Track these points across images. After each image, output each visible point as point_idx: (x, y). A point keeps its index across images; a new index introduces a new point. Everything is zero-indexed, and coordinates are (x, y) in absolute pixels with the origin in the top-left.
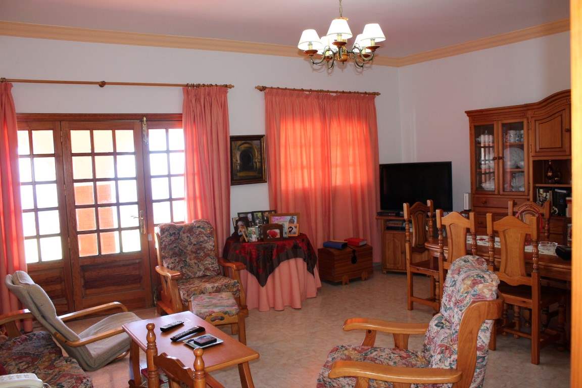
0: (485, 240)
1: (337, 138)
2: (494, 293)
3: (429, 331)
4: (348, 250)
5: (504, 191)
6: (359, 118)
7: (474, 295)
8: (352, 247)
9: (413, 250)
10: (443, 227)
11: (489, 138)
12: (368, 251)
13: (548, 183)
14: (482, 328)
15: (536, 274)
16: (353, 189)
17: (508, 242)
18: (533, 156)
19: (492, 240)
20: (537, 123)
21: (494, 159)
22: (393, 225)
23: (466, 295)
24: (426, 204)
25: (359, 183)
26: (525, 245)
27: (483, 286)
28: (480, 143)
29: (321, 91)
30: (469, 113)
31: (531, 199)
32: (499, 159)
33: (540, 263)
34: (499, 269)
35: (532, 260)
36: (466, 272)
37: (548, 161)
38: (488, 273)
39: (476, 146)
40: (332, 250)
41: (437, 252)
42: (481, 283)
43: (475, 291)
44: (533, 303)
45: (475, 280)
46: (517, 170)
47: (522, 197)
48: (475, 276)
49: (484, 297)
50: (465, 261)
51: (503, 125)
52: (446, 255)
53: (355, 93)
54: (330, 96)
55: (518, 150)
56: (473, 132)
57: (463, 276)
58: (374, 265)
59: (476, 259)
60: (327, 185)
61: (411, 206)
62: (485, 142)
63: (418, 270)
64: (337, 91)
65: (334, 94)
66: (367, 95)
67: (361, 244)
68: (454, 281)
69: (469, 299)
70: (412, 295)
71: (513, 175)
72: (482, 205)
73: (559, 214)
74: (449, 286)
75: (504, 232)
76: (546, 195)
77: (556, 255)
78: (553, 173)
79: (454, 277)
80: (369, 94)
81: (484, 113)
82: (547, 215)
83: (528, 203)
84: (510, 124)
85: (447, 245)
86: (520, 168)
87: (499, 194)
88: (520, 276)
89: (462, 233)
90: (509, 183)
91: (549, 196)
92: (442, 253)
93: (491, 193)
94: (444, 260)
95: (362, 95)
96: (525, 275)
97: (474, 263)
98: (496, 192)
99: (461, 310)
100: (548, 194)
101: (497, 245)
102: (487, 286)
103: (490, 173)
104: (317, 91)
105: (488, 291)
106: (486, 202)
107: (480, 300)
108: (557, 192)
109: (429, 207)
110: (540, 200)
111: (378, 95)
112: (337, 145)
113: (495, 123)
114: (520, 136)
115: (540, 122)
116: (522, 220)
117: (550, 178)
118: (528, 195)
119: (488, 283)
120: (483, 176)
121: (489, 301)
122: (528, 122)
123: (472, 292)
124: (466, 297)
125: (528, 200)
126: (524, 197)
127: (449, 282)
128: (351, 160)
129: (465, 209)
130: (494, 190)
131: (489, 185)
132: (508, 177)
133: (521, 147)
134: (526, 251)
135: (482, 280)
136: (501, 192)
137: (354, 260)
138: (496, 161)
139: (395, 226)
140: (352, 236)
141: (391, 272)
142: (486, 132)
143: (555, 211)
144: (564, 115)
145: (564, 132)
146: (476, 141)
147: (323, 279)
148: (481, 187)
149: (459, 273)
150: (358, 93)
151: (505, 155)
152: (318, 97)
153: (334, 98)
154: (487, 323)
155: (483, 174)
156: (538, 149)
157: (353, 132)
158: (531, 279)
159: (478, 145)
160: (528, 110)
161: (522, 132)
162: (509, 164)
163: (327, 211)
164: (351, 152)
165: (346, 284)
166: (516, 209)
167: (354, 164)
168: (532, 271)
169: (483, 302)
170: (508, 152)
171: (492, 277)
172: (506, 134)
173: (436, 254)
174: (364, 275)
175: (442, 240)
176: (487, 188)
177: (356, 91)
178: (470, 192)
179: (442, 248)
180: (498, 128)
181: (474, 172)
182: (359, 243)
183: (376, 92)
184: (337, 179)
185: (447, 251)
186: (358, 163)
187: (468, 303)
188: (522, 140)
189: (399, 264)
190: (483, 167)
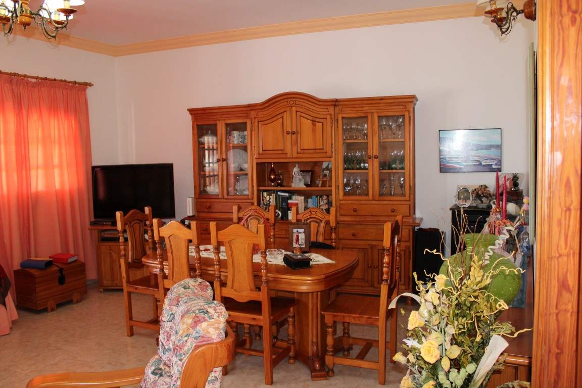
0: (209, 250)
1: (38, 133)
2: (222, 332)
3: (145, 380)
4: (54, 268)
5: (228, 194)
6: (67, 111)
7: (196, 338)
8: (58, 264)
9: (129, 266)
10: (162, 239)
11: (213, 139)
12: (80, 268)
13: (272, 186)
14: (210, 379)
15: (266, 288)
16: (60, 196)
17: (234, 254)
18: (256, 159)
19: (217, 250)
20: (260, 124)
21: (218, 161)
22: (109, 236)
23: (186, 338)
24: (143, 211)
25: (67, 187)
26: (253, 254)
27: (208, 325)
28: (203, 144)
29: (15, 75)
30: (192, 111)
31: (256, 203)
32: (223, 161)
33: (269, 275)
34: (226, 284)
35: (261, 272)
36: (186, 302)
37: (271, 163)
38: (213, 305)
39: (199, 147)
40: (32, 271)
41: (156, 268)
42: (205, 321)
43: (197, 332)
44: (263, 319)
45: (197, 317)
46: (241, 173)
47: (246, 201)
48: (197, 312)
49: (210, 338)
50: (185, 288)
51: (227, 125)
52: (166, 271)
53: (61, 81)
54: (29, 83)
55: (242, 152)
56: (196, 131)
57: (182, 308)
58: (88, 283)
59: (198, 283)
60: (25, 192)
61: (125, 215)
62: (209, 143)
63: (136, 289)
64: (38, 77)
65: (34, 80)
66: (77, 85)
67: (70, 260)
68: (172, 314)
69: (190, 345)
70: (131, 319)
71: (237, 177)
72: (206, 210)
73: (282, 217)
74: (166, 320)
75: (230, 242)
76: (270, 199)
77: (283, 264)
78: (275, 175)
79: (171, 309)
80: (80, 84)
81: (207, 112)
82: (272, 220)
83: (253, 207)
84: (233, 124)
85: (167, 260)
86: (243, 170)
87: (224, 199)
88: (249, 291)
89: (183, 245)
90: (233, 186)
91: (272, 199)
92: (162, 270)
93: (215, 197)
94: (165, 277)
95: (71, 84)
96: (254, 289)
97: (196, 289)
98: (220, 196)
99: (181, 360)
100: (271, 197)
101: (223, 256)
102: (212, 325)
103: (214, 176)
104: (10, 74)
105: (214, 330)
106: (210, 207)
107: (204, 343)
108: (279, 195)
109: (147, 215)
110: (264, 204)
111: (90, 86)
112: (38, 142)
113: (218, 123)
114: (244, 138)
115: (263, 123)
116: (248, 228)
117: (272, 181)
118: (253, 198)
119: (213, 320)
120: (207, 179)
121: (217, 343)
122: (252, 123)
123: (194, 334)
124: (186, 341)
125: (253, 204)
126: (248, 201)
127: (166, 315)
128: (56, 161)
129: (188, 215)
130: (218, 194)
131: (213, 189)
132: (232, 180)
133: (245, 148)
134: (254, 261)
135: (206, 316)
136: (226, 196)
137: (62, 281)
138: (220, 163)
139: (112, 236)
140: (59, 251)
141: (108, 290)
142: (210, 132)
143: (279, 215)
144: (285, 118)
145: (285, 134)
146: (199, 141)
147: (20, 307)
148: (205, 191)
149: (178, 304)
150: (65, 81)
151: (228, 157)
152: (11, 81)
153: (34, 85)
154: (215, 372)
155: (208, 177)
156: (261, 151)
157: (59, 129)
158: (261, 293)
159: (202, 146)
160: (252, 110)
161: (246, 133)
162: (233, 167)
163: (26, 222)
164: (56, 152)
165: (52, 310)
166: (241, 215)
167: (61, 166)
168: (261, 285)
169: (208, 346)
170: (231, 153)
171: (218, 311)
172: (230, 135)
173: (155, 270)
174: (75, 297)
175: (161, 255)
176: (211, 192)
177: (63, 79)
178: (193, 196)
179: (161, 263)
180: (221, 129)
181: (197, 174)
182: (67, 260)
183: (88, 82)
184: (38, 183)
185: (168, 267)
186: (65, 165)
187: (189, 349)
188: (246, 141)
189: (117, 280)
190: (207, 169)
